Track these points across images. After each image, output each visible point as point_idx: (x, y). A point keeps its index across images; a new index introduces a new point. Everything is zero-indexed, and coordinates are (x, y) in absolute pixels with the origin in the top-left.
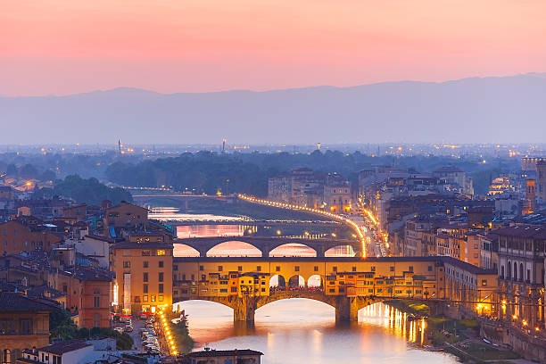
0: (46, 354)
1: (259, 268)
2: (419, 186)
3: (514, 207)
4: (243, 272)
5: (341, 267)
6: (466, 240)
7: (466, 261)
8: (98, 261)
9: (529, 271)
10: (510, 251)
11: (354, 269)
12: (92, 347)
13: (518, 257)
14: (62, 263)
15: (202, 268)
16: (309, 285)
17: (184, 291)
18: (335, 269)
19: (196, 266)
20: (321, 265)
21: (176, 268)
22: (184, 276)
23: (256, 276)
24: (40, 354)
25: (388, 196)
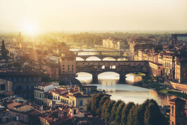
0: (40, 87)
1: (99, 64)
2: (143, 42)
3: (168, 47)
4: (95, 65)
5: (121, 64)
6: (154, 56)
7: (155, 62)
8: (55, 62)
9: (171, 65)
10: (166, 59)
11: (125, 64)
12: (52, 85)
13: (168, 61)
14: (46, 62)
15: (84, 64)
16: (113, 68)
17: (79, 70)
18: (119, 64)
19: (82, 63)
20: (116, 63)
21: (77, 64)
22: (79, 66)
23: (98, 66)
24: (39, 87)
25: (135, 44)
